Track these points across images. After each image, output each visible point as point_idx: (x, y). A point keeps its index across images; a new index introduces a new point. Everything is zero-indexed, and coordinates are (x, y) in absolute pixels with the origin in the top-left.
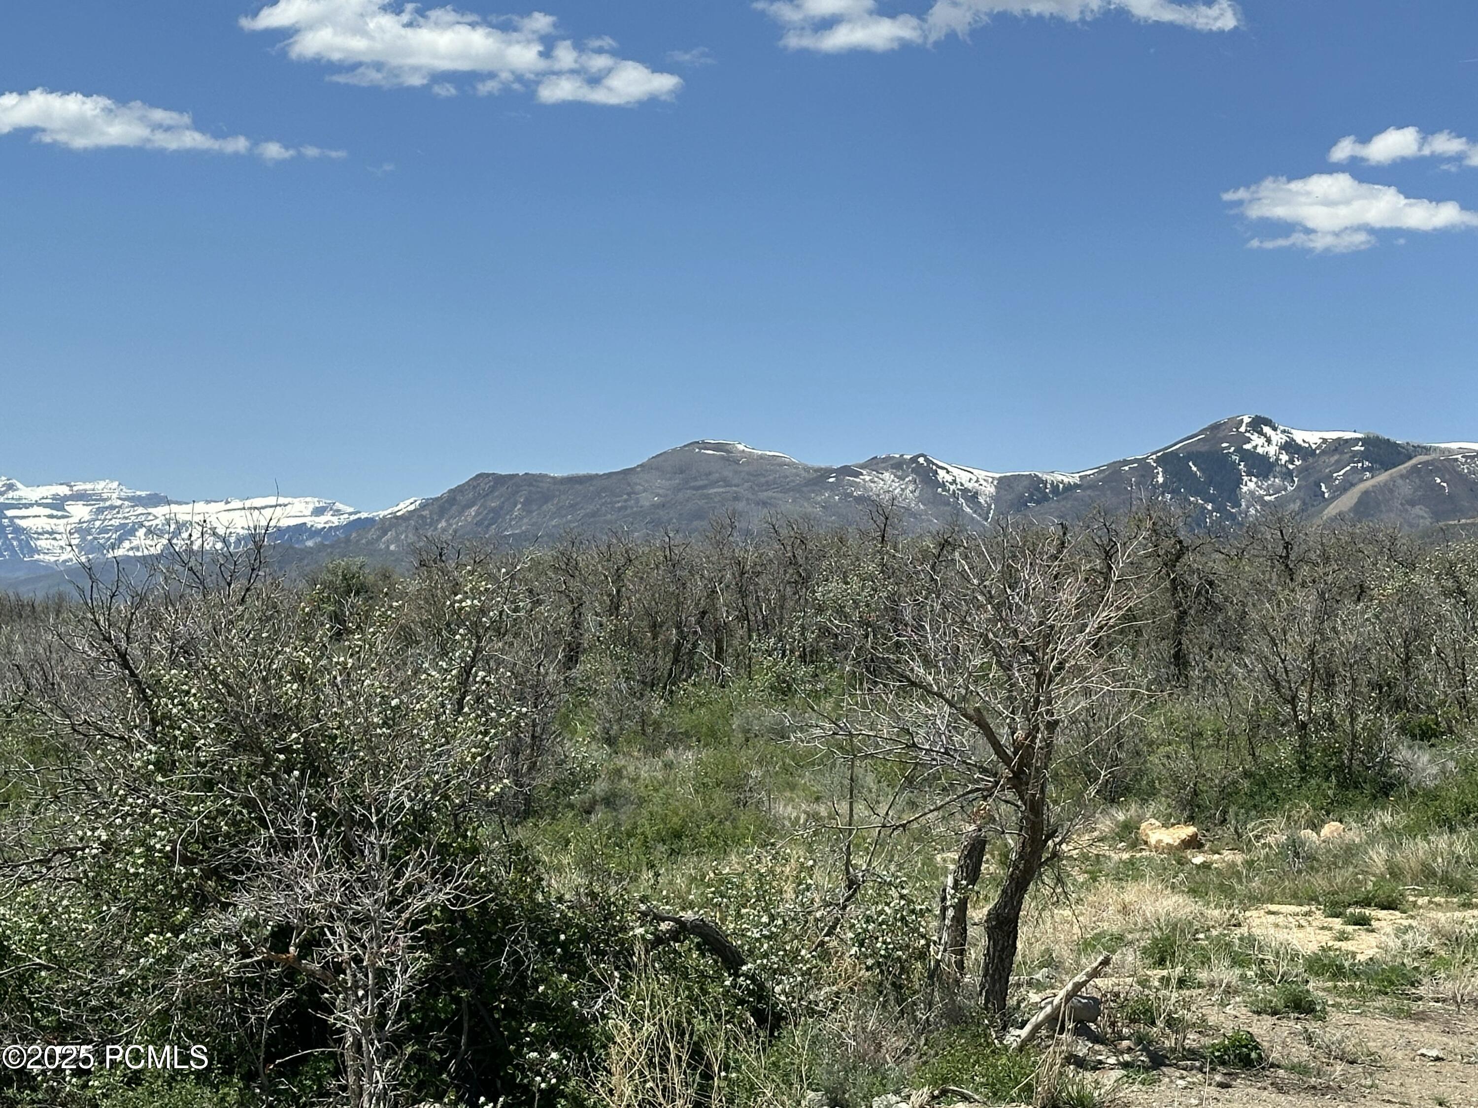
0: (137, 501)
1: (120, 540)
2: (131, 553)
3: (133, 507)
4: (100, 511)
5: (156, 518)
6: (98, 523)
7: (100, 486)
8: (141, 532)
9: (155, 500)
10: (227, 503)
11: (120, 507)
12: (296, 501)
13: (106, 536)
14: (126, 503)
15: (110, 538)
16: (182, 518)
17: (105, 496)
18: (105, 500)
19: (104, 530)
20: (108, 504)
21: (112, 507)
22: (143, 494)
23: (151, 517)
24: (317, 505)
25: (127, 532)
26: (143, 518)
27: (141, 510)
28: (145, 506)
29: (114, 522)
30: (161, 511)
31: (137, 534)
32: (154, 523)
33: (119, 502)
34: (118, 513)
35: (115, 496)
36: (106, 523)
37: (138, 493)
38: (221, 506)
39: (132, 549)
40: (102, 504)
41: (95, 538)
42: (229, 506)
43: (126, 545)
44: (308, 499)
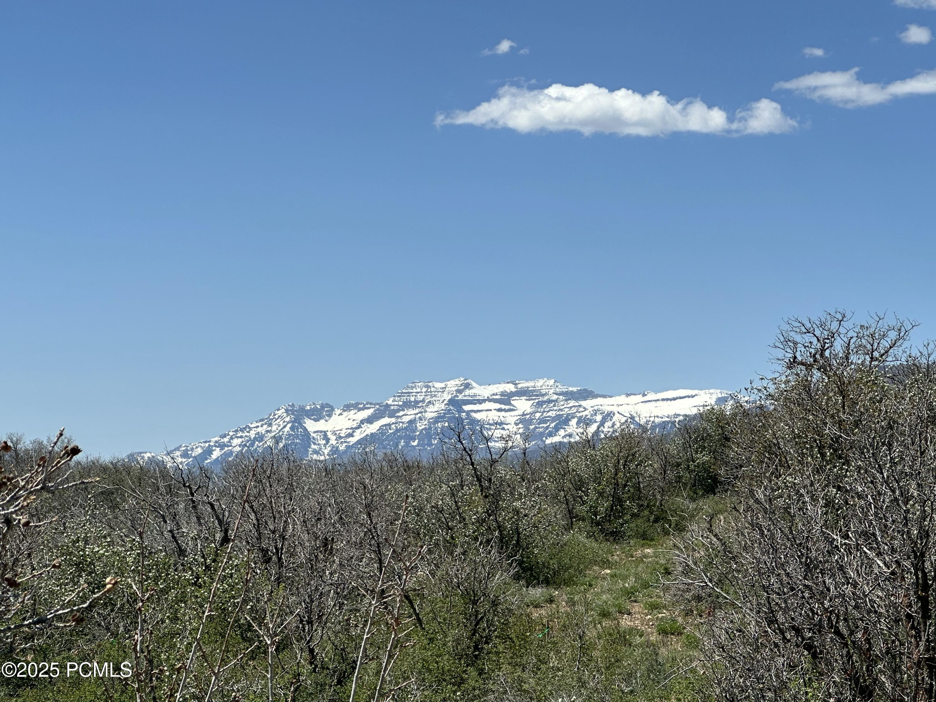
0: (569, 396)
1: (557, 429)
2: (565, 440)
3: (566, 400)
4: (540, 404)
5: (585, 409)
6: (538, 415)
7: (539, 383)
8: (574, 422)
9: (586, 394)
10: (644, 395)
11: (556, 401)
12: (702, 392)
13: (545, 425)
14: (561, 397)
15: (547, 427)
16: (607, 409)
17: (543, 392)
18: (543, 395)
19: (542, 421)
20: (546, 398)
21: (550, 401)
22: (575, 389)
23: (581, 409)
24: (720, 396)
25: (563, 421)
26: (574, 410)
27: (572, 403)
28: (576, 399)
29: (552, 414)
30: (588, 404)
31: (571, 423)
32: (584, 414)
33: (555, 397)
34: (554, 406)
35: (551, 391)
36: (545, 414)
37: (571, 389)
38: (639, 398)
39: (566, 436)
40: (541, 399)
41: (536, 428)
42: (646, 399)
43: (562, 432)
44: (712, 391)
